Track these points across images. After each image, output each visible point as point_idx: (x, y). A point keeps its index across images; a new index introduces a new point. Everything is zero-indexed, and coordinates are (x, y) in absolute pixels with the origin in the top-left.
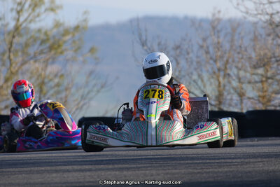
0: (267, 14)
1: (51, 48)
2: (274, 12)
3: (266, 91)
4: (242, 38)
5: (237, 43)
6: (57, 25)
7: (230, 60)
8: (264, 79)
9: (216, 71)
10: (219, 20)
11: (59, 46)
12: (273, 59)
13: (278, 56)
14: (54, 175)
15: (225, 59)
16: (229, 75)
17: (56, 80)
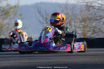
0: (86, 2)
1: (5, 14)
2: (88, 1)
3: (85, 31)
4: (76, 11)
5: (74, 13)
6: (8, 5)
7: (72, 19)
8: (84, 26)
9: (67, 23)
10: (68, 4)
11: (8, 13)
12: (88, 19)
13: (89, 18)
14: (5, 62)
15: (70, 19)
16: (71, 25)
17: (7, 26)
